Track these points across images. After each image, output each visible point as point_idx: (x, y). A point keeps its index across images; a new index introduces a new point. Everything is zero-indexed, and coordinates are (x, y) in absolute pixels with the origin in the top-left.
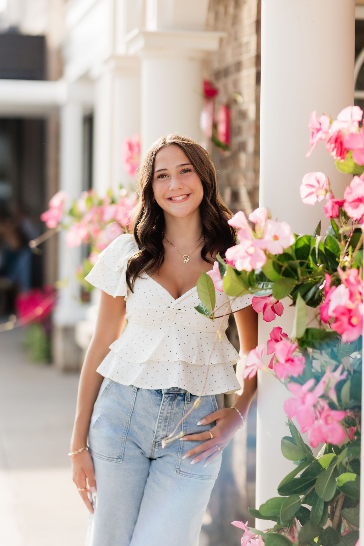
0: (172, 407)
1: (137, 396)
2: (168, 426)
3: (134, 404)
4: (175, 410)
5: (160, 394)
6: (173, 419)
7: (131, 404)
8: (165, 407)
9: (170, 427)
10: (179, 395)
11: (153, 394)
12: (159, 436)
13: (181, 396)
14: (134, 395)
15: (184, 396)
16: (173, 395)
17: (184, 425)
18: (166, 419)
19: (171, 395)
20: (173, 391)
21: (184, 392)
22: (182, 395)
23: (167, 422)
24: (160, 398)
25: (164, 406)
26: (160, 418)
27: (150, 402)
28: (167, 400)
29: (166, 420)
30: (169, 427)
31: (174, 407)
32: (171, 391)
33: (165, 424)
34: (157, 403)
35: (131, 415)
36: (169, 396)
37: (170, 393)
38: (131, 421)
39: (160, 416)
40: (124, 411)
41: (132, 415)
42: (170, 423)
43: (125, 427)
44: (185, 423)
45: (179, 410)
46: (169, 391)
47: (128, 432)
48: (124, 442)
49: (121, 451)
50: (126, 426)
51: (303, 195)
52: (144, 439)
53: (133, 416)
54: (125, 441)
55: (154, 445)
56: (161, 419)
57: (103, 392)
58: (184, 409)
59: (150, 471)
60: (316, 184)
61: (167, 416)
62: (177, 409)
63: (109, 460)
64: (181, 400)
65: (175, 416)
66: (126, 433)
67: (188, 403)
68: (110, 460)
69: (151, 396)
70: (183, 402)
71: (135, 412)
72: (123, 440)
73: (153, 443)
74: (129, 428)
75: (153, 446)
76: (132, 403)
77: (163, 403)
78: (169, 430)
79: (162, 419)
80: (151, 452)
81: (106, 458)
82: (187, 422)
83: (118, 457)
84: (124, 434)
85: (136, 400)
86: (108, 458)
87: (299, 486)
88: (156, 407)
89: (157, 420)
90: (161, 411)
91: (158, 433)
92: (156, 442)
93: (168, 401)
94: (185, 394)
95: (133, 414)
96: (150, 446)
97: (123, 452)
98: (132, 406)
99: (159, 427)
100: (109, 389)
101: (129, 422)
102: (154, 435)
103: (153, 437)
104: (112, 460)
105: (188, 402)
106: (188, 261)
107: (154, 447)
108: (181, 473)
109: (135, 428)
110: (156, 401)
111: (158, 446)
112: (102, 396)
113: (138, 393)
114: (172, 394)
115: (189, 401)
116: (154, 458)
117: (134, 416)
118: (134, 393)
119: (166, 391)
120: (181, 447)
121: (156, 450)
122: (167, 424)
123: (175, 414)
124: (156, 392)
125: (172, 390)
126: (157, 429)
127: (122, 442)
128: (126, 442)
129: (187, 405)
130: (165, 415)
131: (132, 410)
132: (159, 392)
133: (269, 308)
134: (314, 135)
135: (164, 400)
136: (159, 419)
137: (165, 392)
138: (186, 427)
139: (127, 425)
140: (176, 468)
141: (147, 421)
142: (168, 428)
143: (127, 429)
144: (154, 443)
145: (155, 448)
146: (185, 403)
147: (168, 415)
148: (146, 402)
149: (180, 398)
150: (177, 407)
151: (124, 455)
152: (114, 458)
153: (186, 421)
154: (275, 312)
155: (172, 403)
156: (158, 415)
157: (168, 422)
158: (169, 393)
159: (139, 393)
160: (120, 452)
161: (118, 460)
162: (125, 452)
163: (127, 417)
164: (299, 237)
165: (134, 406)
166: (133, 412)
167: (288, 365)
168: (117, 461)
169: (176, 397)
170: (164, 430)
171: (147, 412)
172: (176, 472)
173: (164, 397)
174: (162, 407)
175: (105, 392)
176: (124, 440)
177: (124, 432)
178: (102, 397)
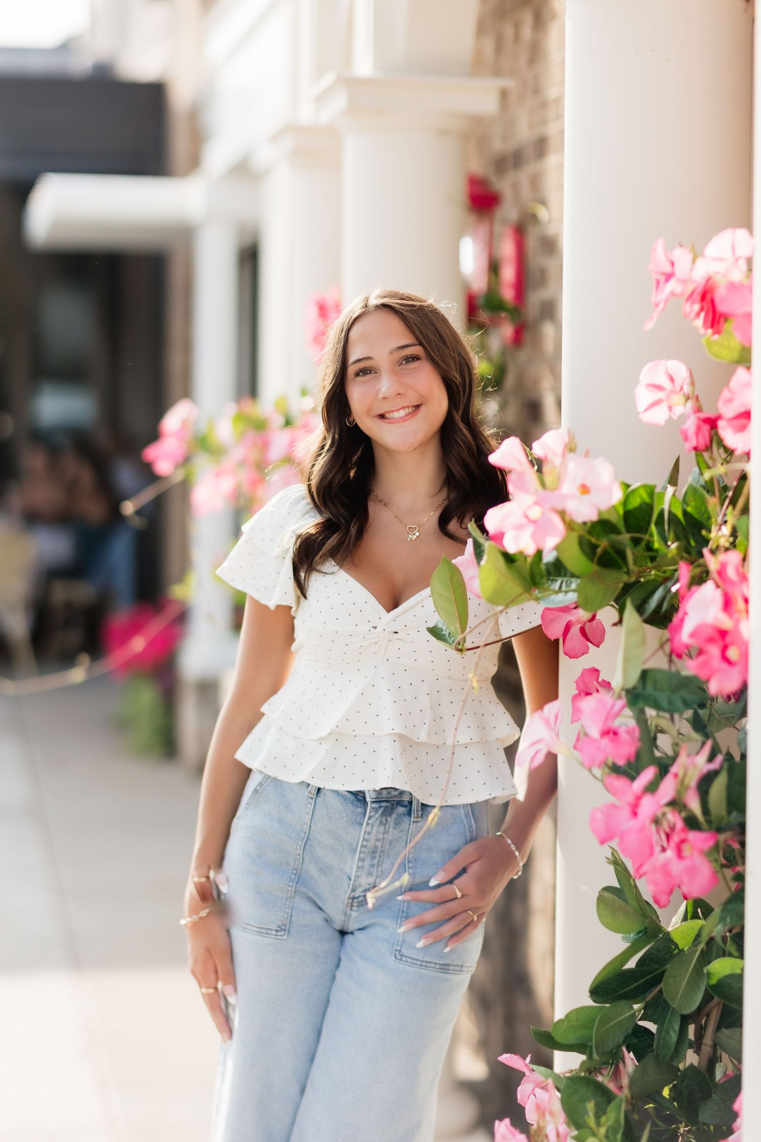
0: (385, 829)
1: (317, 806)
2: (378, 866)
3: (311, 823)
4: (393, 833)
5: (363, 802)
6: (388, 852)
7: (304, 822)
8: (372, 828)
9: (382, 868)
10: (400, 803)
11: (348, 801)
12: (360, 885)
13: (403, 806)
14: (310, 804)
15: (409, 807)
16: (388, 804)
17: (410, 865)
18: (374, 852)
19: (383, 804)
20: (389, 796)
21: (410, 797)
22: (406, 803)
23: (375, 857)
24: (363, 811)
25: (370, 826)
26: (363, 849)
27: (342, 818)
28: (375, 815)
29: (374, 855)
30: (380, 869)
31: (389, 828)
32: (384, 796)
33: (372, 863)
34: (356, 820)
35: (303, 844)
36: (380, 807)
37: (382, 799)
38: (305, 857)
39: (362, 846)
40: (290, 837)
41: (305, 844)
42: (381, 859)
43: (292, 868)
44: (412, 861)
45: (399, 835)
46: (380, 796)
47: (299, 879)
48: (291, 897)
49: (286, 916)
50: (294, 865)
51: (642, 405)
52: (331, 891)
53: (308, 847)
54: (293, 894)
55: (349, 905)
56: (364, 853)
57: (250, 798)
58: (410, 832)
59: (342, 957)
60: (667, 384)
61: (376, 847)
62: (396, 832)
63: (260, 932)
64: (404, 815)
65: (392, 845)
66: (295, 879)
67: (417, 820)
68: (264, 933)
69: (343, 806)
70: (406, 819)
71: (312, 838)
72: (289, 892)
73: (348, 901)
74: (301, 870)
75: (347, 906)
76: (306, 821)
77: (368, 820)
78: (379, 874)
79: (367, 851)
80: (343, 919)
81: (255, 929)
82: (415, 859)
83: (279, 927)
84: (290, 881)
85: (314, 813)
86: (259, 930)
87: (632, 984)
88: (353, 828)
89: (356, 855)
90: (364, 837)
91: (358, 880)
92: (353, 898)
93: (378, 815)
94: (412, 802)
95: (309, 841)
96: (341, 906)
97: (289, 917)
98: (307, 826)
99: (359, 868)
100: (261, 793)
101: (300, 858)
102: (349, 885)
103: (349, 887)
104: (267, 934)
105: (416, 818)
106: (416, 537)
107: (349, 908)
108: (404, 959)
109: (313, 871)
110: (353, 816)
111: (358, 906)
112: (247, 806)
113: (317, 801)
114: (387, 801)
115: (419, 817)
116: (350, 930)
117: (311, 846)
118: (310, 800)
119: (373, 795)
120: (403, 909)
121: (354, 914)
122: (375, 862)
123: (391, 842)
124: (354, 799)
125: (386, 794)
126: (356, 871)
127: (287, 897)
128: (294, 898)
129: (415, 824)
130: (371, 844)
131: (305, 834)
132: (359, 797)
133: (575, 631)
134: (661, 286)
135: (370, 813)
136: (360, 853)
137: (372, 799)
138: (414, 869)
139: (297, 863)
140: (394, 949)
141: (336, 855)
142: (377, 869)
143: (297, 873)
144: (350, 901)
145: (351, 910)
146: (410, 821)
147: (379, 844)
148: (334, 819)
149: (401, 810)
150: (395, 828)
151: (290, 922)
152: (271, 930)
153: (413, 856)
154: (588, 640)
155: (386, 820)
156: (358, 844)
157: (377, 858)
158: (380, 800)
159: (319, 800)
160: (283, 917)
161: (279, 933)
162: (293, 918)
163: (297, 848)
164: (631, 488)
165: (310, 826)
166: (308, 837)
167: (605, 742)
168: (276, 935)
169: (395, 809)
170: (370, 874)
171: (336, 839)
172: (393, 958)
173: (370, 809)
174: (366, 828)
175: (253, 799)
176: (291, 894)
177: (291, 878)
178: (247, 809)
